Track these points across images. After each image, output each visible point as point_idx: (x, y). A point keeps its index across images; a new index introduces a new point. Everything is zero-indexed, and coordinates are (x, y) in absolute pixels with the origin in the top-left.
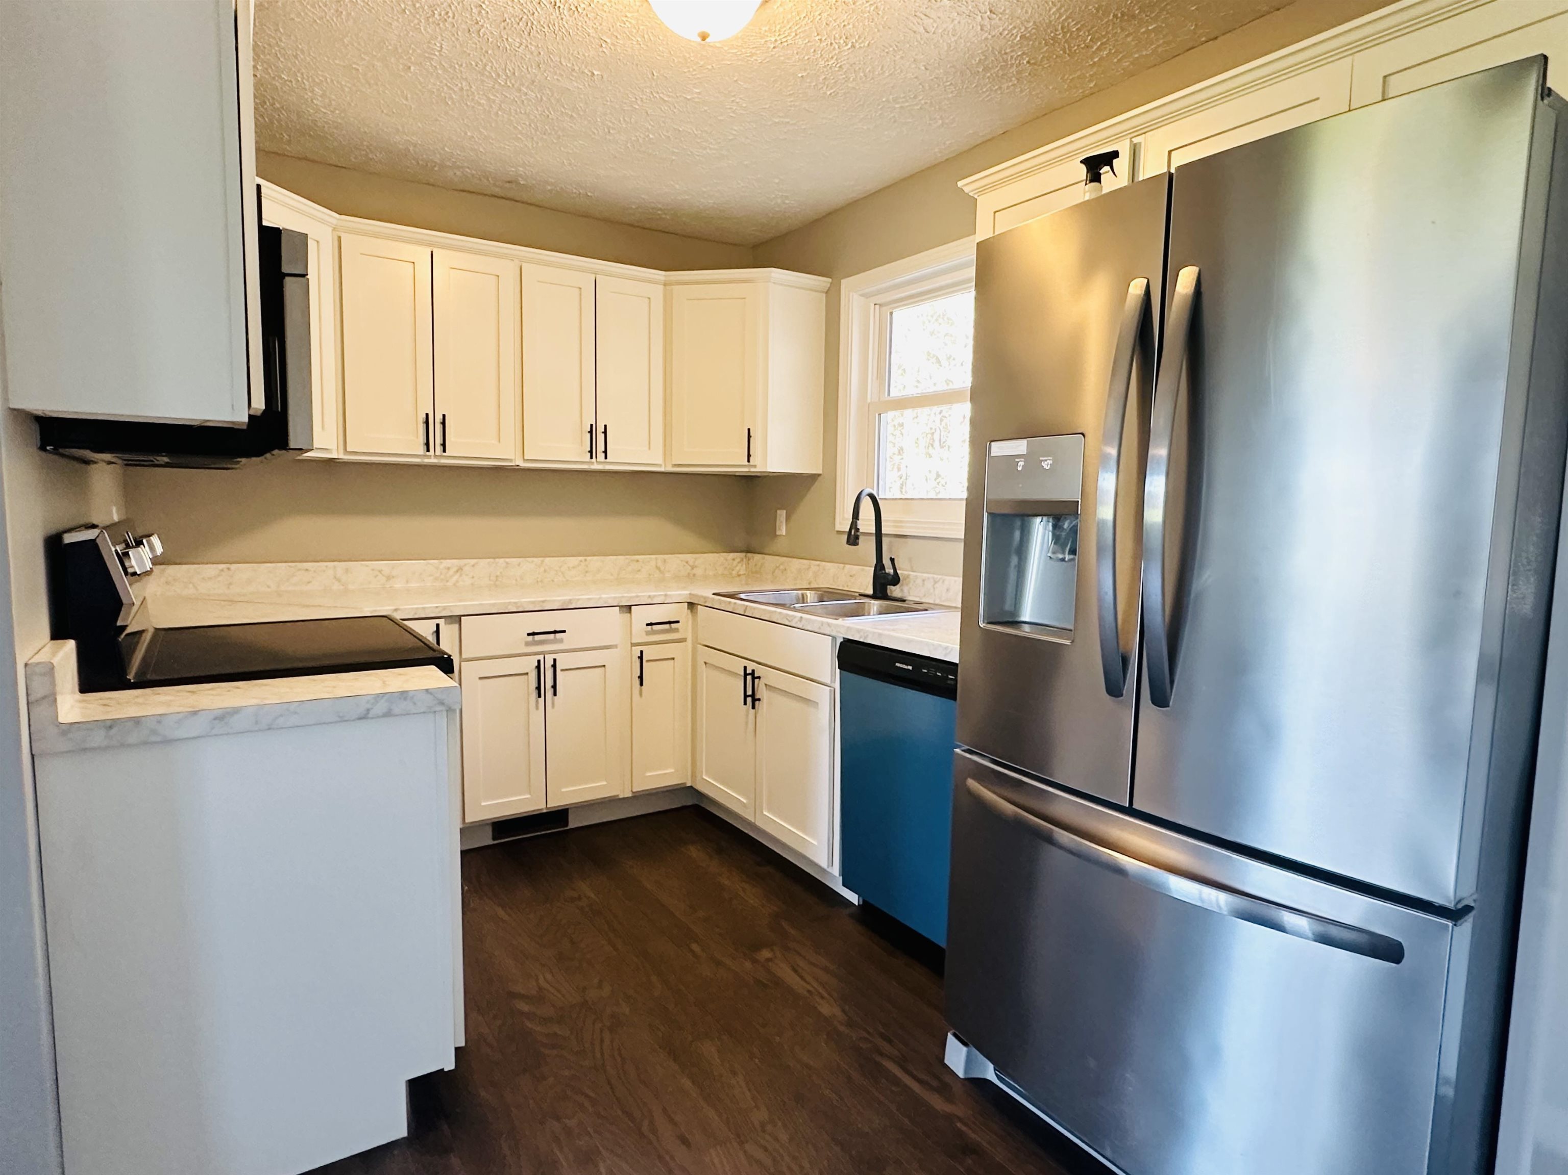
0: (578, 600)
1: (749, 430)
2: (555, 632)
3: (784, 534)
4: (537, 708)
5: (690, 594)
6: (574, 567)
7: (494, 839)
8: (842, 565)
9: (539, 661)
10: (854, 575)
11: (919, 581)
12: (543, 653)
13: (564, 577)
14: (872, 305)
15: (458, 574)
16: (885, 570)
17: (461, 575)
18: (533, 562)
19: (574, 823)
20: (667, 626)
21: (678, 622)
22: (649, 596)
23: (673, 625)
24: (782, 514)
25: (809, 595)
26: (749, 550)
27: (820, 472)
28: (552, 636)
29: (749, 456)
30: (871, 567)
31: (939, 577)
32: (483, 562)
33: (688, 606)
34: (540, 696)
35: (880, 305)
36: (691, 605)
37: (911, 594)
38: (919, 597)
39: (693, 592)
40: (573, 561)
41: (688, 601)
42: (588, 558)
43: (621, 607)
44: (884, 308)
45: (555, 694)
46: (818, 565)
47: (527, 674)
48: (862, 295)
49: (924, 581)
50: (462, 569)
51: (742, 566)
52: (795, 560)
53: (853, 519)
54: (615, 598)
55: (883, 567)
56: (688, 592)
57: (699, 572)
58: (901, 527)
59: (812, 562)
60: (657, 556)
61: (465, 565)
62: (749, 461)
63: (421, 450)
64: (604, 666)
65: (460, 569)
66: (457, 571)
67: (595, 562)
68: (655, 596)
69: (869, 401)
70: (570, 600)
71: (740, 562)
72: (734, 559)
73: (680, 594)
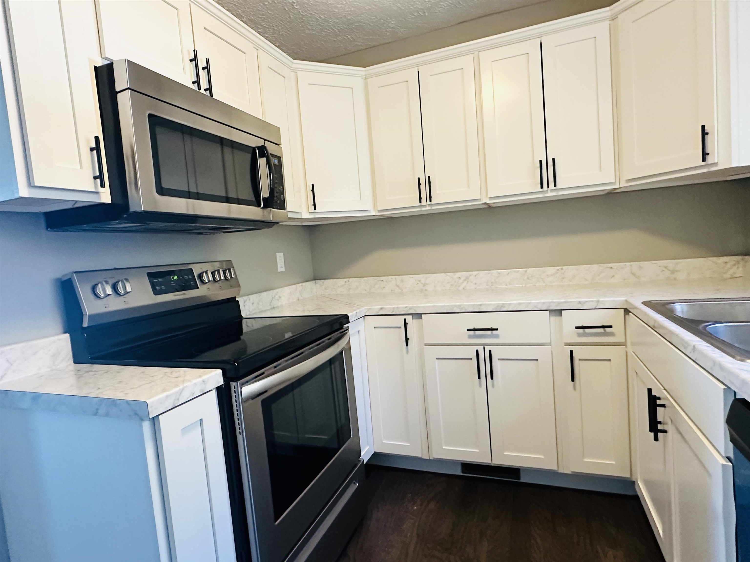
0: (510, 304)
1: (703, 127)
2: (492, 329)
4: (480, 385)
5: (626, 301)
6: (552, 275)
7: (463, 472)
9: (477, 351)
12: (484, 345)
13: (544, 282)
15: (466, 282)
17: (468, 282)
18: (518, 272)
19: (524, 479)
20: (601, 330)
21: (611, 327)
22: (580, 302)
23: (608, 330)
28: (489, 332)
29: (705, 155)
32: (482, 274)
33: (624, 311)
34: (479, 378)
36: (627, 311)
39: (630, 299)
40: (551, 270)
41: (625, 307)
42: (564, 268)
43: (550, 311)
45: (492, 378)
47: (471, 359)
50: (468, 279)
54: (544, 303)
56: (623, 299)
57: (681, 276)
60: (632, 263)
61: (470, 275)
62: (704, 160)
63: (418, 203)
64: (537, 360)
65: (467, 278)
66: (465, 280)
67: (571, 270)
68: (585, 302)
70: (503, 304)
71: (734, 265)
72: (726, 263)
73: (614, 301)
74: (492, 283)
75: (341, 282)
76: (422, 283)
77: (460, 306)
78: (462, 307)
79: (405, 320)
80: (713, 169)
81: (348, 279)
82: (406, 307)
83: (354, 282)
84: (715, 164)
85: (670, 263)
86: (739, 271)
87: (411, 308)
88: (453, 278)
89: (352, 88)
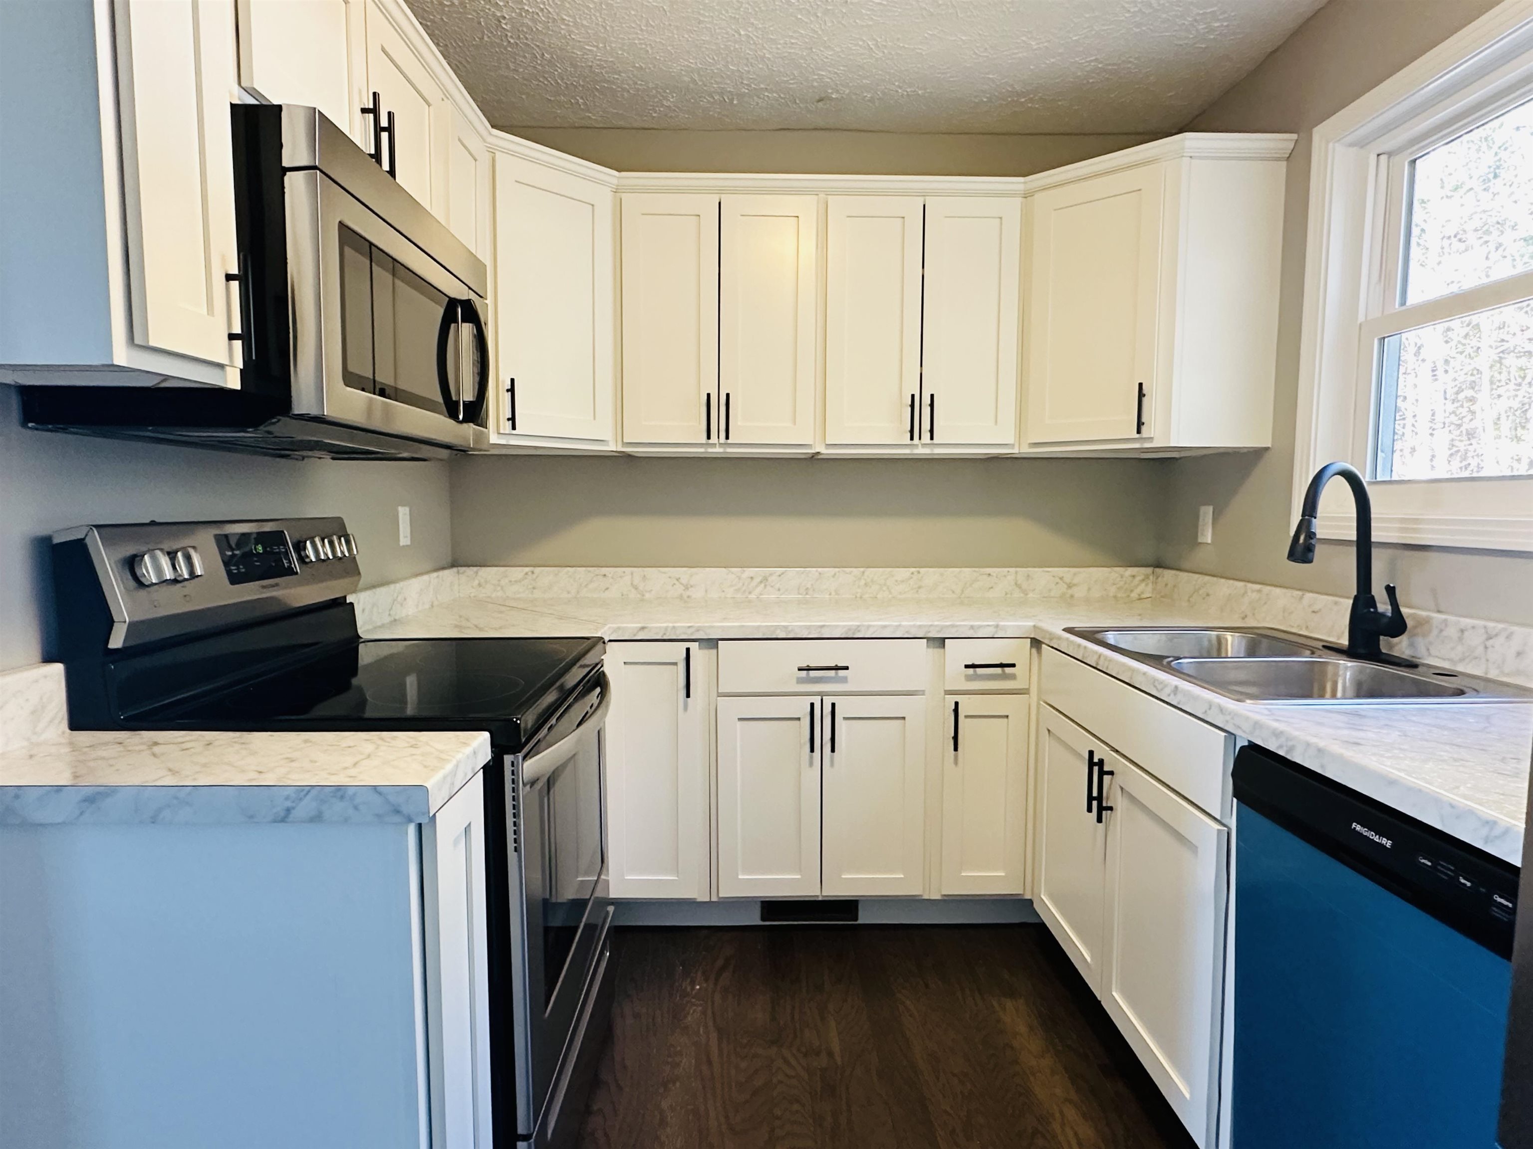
0: (869, 627)
1: (1141, 385)
2: (837, 668)
3: (1209, 541)
4: (811, 764)
5: (1034, 626)
6: (903, 581)
7: (763, 919)
8: (1300, 593)
9: (812, 705)
10: (1320, 610)
11: (1452, 632)
12: (822, 694)
13: (890, 593)
14: (1373, 157)
15: (763, 585)
16: (1375, 607)
17: (765, 586)
18: (850, 573)
19: (865, 918)
20: (998, 670)
21: (1013, 665)
22: (972, 627)
23: (1007, 670)
24: (1207, 512)
25: (1229, 638)
26: (1159, 564)
27: (1270, 445)
28: (832, 673)
29: (1140, 424)
30: (1348, 598)
31: (1500, 626)
32: (792, 571)
33: (1031, 643)
34: (812, 750)
35: (1390, 154)
36: (1036, 643)
37: (1433, 651)
38: (1450, 660)
39: (1040, 624)
40: (903, 573)
41: (1032, 637)
42: (922, 570)
43: (928, 639)
44: (1396, 159)
45: (833, 750)
46: (1259, 591)
47: (799, 719)
48: (1351, 145)
49: (1462, 631)
50: (767, 580)
51: (1147, 585)
52: (1223, 580)
53: (1303, 515)
54: (920, 626)
55: (1372, 602)
56: (1031, 624)
57: (1079, 592)
58: (1415, 530)
59: (1250, 585)
60: (1018, 569)
61: (771, 575)
62: (1139, 432)
63: (703, 439)
64: (904, 718)
65: (765, 579)
66: (761, 582)
67: (931, 575)
68: (980, 627)
69: (1361, 318)
70: (859, 626)
71: (1143, 580)
72: (1134, 576)
73: (1018, 626)
74: (807, 589)
75: (516, 573)
76: (681, 584)
77: (786, 627)
78: (790, 628)
79: (688, 650)
80: (1147, 445)
81: (532, 568)
82: (689, 627)
83: (545, 575)
84: (1151, 439)
85: (1066, 573)
86: (1147, 589)
87: (698, 630)
88: (739, 578)
89: (593, 205)
